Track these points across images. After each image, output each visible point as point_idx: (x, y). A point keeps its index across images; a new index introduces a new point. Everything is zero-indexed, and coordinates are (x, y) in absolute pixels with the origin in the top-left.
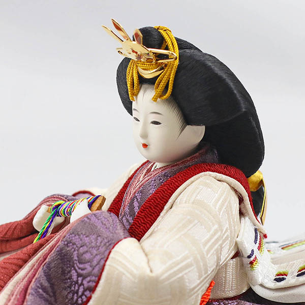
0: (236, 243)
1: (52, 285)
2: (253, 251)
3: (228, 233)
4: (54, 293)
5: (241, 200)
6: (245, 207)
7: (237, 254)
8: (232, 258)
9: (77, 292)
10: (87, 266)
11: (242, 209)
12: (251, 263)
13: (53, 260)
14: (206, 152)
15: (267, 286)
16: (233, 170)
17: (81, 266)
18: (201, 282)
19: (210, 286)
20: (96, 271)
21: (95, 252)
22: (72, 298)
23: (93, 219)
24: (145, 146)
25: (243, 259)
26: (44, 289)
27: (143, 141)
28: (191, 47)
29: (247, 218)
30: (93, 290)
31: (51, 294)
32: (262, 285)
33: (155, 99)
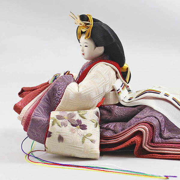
0: (113, 86)
1: (50, 99)
2: (119, 89)
3: (109, 82)
4: (50, 101)
5: (116, 73)
6: (118, 75)
7: (113, 90)
8: (112, 91)
9: (58, 101)
10: (60, 91)
11: (118, 76)
12: (118, 93)
13: (50, 90)
14: (104, 56)
15: (125, 101)
16: (113, 62)
17: (59, 92)
18: (97, 96)
19: (103, 99)
20: (63, 93)
21: (63, 87)
22: (56, 103)
23: (64, 77)
24: (83, 54)
25: (116, 91)
26: (47, 99)
27: (82, 53)
28: (99, 21)
29: (119, 79)
30: (61, 98)
31: (49, 101)
32: (123, 101)
33: (85, 38)
